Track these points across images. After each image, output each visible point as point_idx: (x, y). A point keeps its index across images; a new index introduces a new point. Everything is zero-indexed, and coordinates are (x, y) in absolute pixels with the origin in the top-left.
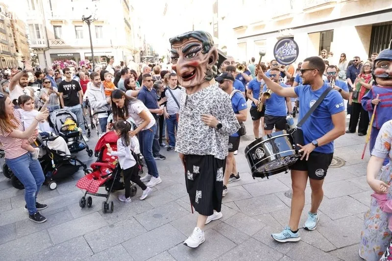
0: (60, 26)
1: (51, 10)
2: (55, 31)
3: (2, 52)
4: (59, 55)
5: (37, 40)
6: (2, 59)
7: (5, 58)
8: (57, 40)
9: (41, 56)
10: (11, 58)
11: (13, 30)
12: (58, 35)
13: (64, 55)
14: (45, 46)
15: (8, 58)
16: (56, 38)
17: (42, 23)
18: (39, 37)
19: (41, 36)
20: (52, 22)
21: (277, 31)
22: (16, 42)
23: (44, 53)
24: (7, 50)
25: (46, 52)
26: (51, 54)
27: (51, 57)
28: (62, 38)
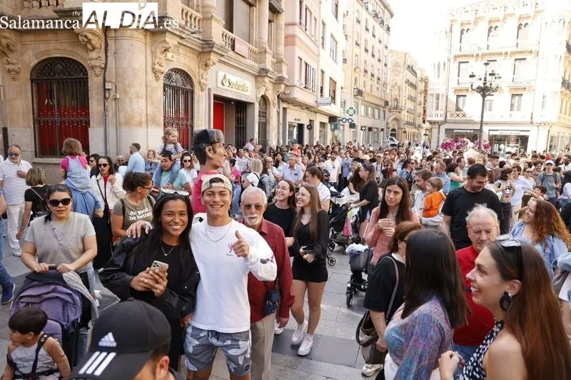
0: (465, 96)
1: (459, 76)
2: (457, 101)
3: (405, 123)
4: (455, 131)
5: (434, 112)
6: (404, 130)
7: (407, 130)
8: (458, 113)
9: (435, 131)
10: (414, 130)
11: (425, 97)
12: (461, 107)
13: (462, 131)
14: (442, 119)
15: (411, 130)
16: (458, 109)
17: (444, 92)
18: (437, 109)
19: (440, 108)
20: (456, 90)
22: (425, 111)
23: (439, 128)
24: (411, 121)
25: (441, 127)
26: (446, 129)
27: (446, 132)
28: (464, 110)
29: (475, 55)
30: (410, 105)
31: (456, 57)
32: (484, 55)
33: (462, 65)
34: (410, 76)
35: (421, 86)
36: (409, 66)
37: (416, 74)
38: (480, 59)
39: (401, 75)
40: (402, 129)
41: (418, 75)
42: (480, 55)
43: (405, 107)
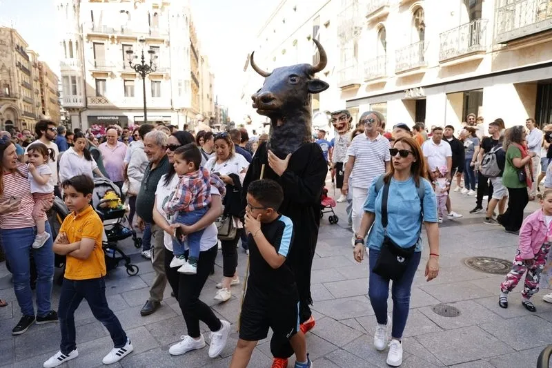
0: (105, 80)
1: (95, 58)
2: (97, 86)
3: (23, 113)
4: (99, 118)
5: (72, 97)
6: (22, 122)
7: (26, 121)
8: (98, 98)
9: (75, 119)
11: (41, 85)
12: (101, 93)
13: (106, 118)
14: (81, 105)
15: (31, 122)
16: (98, 95)
17: (80, 74)
18: (75, 93)
19: (77, 92)
20: (94, 74)
21: (403, 91)
22: (43, 101)
23: (80, 116)
24: (30, 111)
25: (82, 114)
26: (88, 117)
27: (88, 120)
28: (105, 96)
29: (110, 37)
30: (25, 93)
31: (89, 36)
32: (119, 38)
33: (96, 46)
34: (20, 58)
35: (35, 73)
36: (18, 46)
37: (28, 57)
38: (116, 42)
39: (9, 56)
40: (20, 120)
41: (30, 59)
42: (116, 37)
43: (20, 95)
